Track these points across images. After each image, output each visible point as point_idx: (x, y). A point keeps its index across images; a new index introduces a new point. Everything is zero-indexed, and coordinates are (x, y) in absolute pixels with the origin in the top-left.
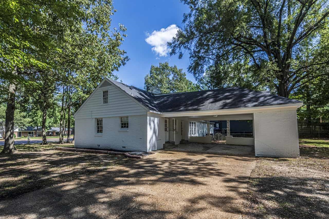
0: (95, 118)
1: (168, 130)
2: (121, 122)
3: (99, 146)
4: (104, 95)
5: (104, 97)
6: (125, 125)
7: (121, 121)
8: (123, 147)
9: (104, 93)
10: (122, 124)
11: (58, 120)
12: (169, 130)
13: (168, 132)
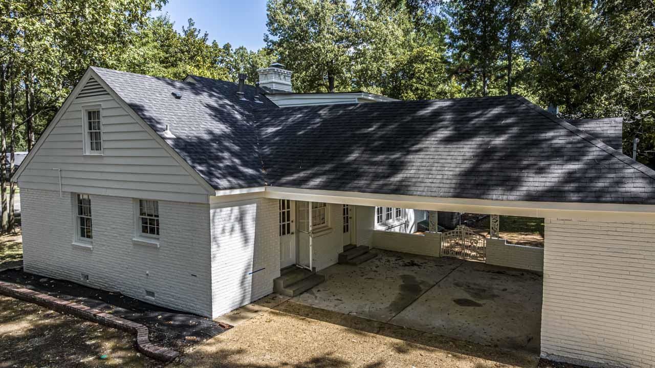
0: (72, 193)
1: (293, 228)
2: (142, 214)
3: (87, 277)
4: (90, 124)
5: (90, 129)
6: (150, 225)
7: (141, 210)
8: (147, 292)
9: (90, 118)
10: (144, 221)
11: (21, 136)
12: (298, 231)
13: (294, 236)
